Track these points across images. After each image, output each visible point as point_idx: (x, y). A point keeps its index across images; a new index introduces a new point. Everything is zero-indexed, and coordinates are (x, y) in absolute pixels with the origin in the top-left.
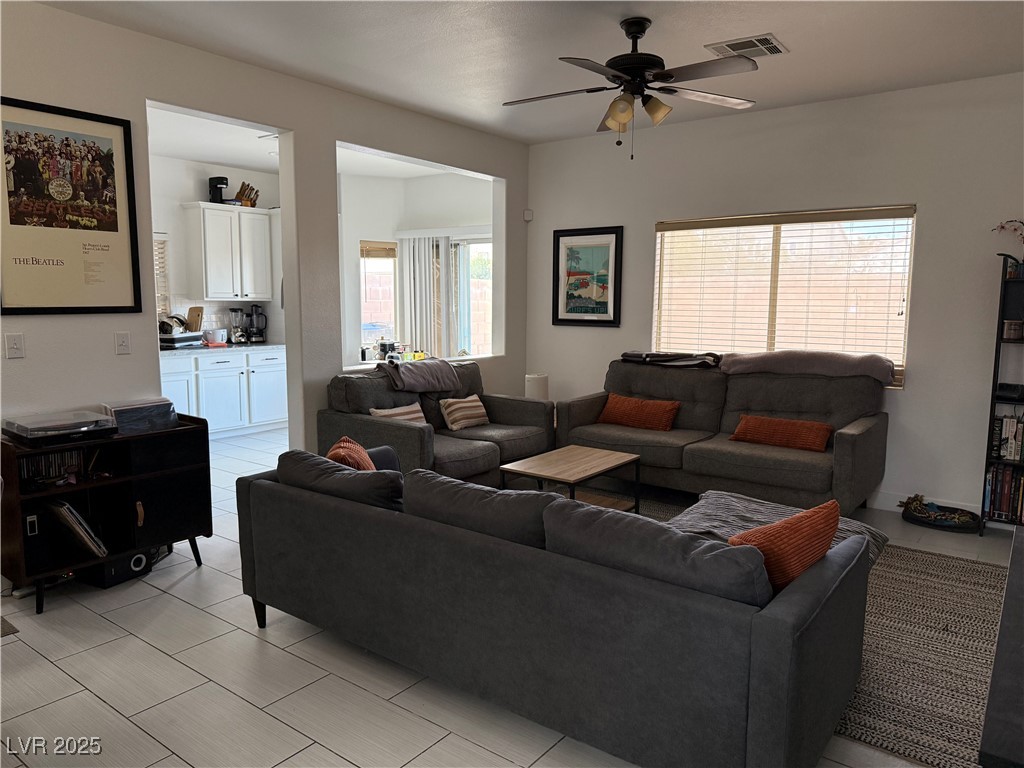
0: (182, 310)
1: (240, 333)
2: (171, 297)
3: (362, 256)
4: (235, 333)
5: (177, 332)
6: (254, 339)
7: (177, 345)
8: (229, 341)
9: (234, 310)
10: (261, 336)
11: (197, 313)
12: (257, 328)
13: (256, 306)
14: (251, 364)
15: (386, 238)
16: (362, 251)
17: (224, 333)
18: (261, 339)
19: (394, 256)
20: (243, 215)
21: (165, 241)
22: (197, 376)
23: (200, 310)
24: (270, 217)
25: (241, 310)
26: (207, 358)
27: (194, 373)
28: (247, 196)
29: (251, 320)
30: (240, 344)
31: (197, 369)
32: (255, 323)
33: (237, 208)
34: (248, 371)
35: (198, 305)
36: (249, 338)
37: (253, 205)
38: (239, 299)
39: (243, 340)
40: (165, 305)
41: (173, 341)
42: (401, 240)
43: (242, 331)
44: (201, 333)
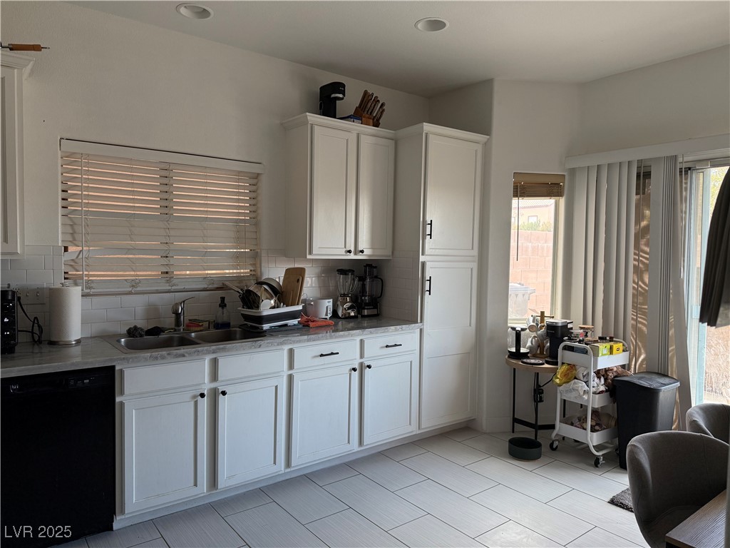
0: (276, 273)
1: (349, 304)
2: (264, 254)
3: (516, 195)
4: (343, 304)
5: (267, 307)
6: (366, 312)
7: (266, 327)
8: (335, 314)
9: (342, 272)
10: (376, 307)
11: (296, 276)
12: (371, 296)
13: (370, 266)
14: (366, 355)
15: (551, 168)
16: (516, 188)
17: (328, 303)
18: (374, 312)
19: (560, 194)
20: (362, 137)
21: (258, 174)
22: (291, 378)
23: (301, 272)
24: (396, 142)
25: (352, 271)
26: (307, 349)
27: (286, 372)
28: (368, 112)
29: (364, 286)
30: (348, 318)
31: (291, 366)
32: (367, 290)
33: (356, 126)
34: (361, 364)
35: (297, 266)
36: (359, 312)
37: (376, 125)
38: (352, 256)
39: (352, 314)
40: (254, 265)
41: (262, 319)
42: (573, 172)
43: (351, 301)
44: (300, 307)
